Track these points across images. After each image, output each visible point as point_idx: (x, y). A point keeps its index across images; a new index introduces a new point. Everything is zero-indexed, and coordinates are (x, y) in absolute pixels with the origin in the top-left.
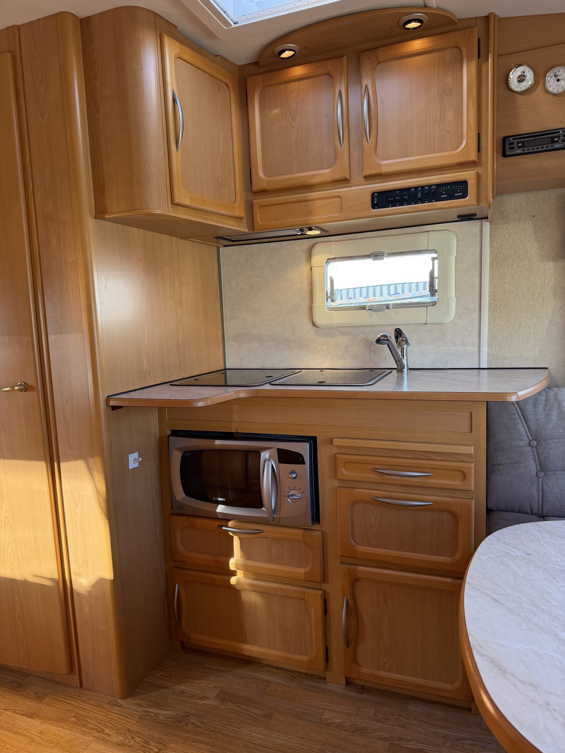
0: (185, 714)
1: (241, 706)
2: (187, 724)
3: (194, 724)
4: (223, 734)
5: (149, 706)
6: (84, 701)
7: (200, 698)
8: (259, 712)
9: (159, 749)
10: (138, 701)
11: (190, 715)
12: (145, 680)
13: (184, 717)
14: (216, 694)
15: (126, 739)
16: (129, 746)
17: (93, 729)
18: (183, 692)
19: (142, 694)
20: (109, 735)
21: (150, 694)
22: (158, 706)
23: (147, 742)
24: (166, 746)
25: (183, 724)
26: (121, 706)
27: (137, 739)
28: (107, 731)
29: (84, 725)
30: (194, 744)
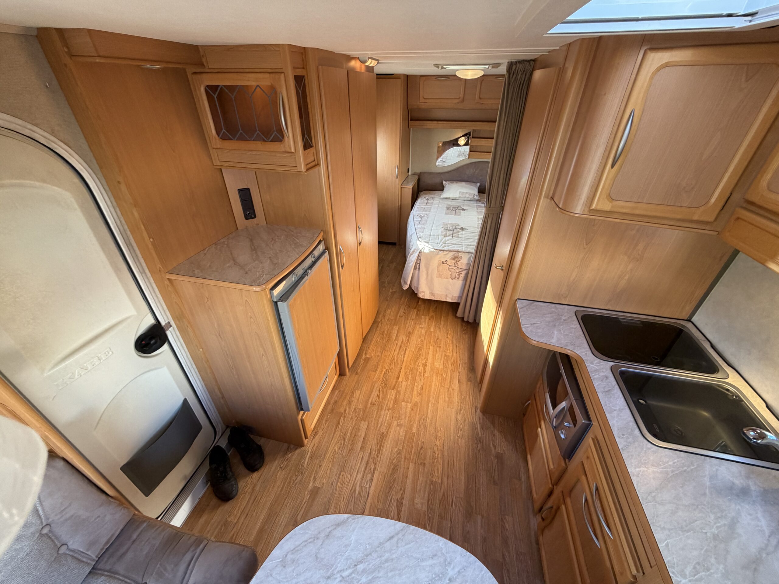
0: (481, 441)
1: (496, 467)
2: (476, 444)
3: (478, 447)
4: (476, 462)
5: (480, 424)
6: (473, 396)
7: (493, 445)
8: (496, 477)
9: (459, 436)
10: (481, 418)
11: (481, 444)
12: (495, 416)
13: (480, 441)
14: (500, 452)
15: (460, 421)
16: (457, 424)
17: (461, 407)
18: (494, 435)
19: (486, 418)
20: (460, 414)
21: (487, 421)
22: (482, 427)
23: (461, 430)
24: (462, 438)
25: (476, 442)
26: (476, 412)
27: (462, 425)
28: (462, 412)
29: (461, 402)
30: (467, 450)
